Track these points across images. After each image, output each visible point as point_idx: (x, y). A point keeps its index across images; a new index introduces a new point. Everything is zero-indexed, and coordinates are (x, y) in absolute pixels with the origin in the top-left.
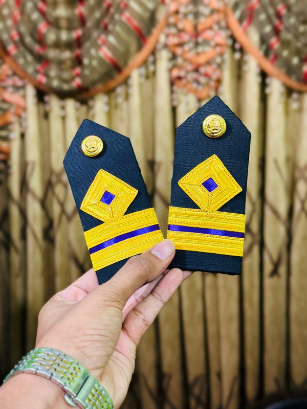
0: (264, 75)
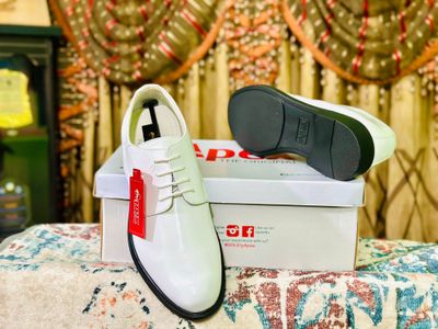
0: (319, 67)
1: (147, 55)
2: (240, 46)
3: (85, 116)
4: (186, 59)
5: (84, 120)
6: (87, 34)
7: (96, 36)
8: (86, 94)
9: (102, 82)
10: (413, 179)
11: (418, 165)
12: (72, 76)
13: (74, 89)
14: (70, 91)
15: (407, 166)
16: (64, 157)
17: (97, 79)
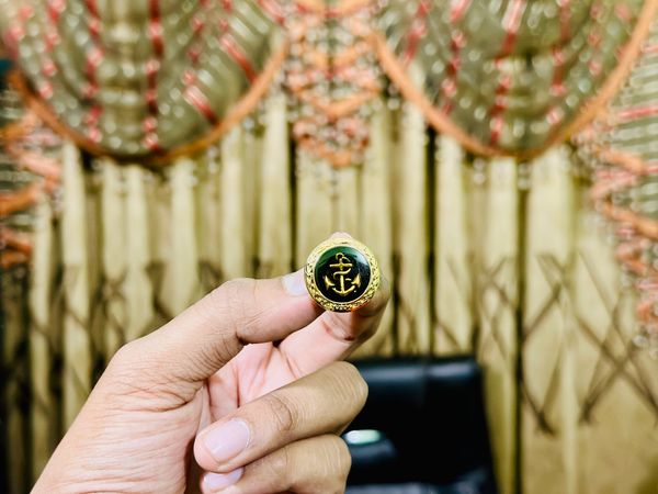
0: (432, 133)
1: (164, 109)
2: (314, 99)
4: (224, 117)
5: (33, 216)
6: (52, 71)
8: (37, 174)
14: (9, 169)
17: (58, 147)
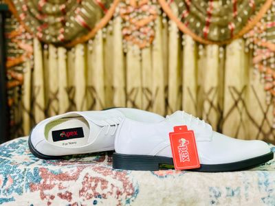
0: (181, 33)
1: (67, 24)
2: (130, 19)
3: (24, 65)
4: (94, 27)
5: (24, 67)
6: (25, 9)
7: (33, 10)
8: (24, 50)
9: (36, 42)
10: (240, 104)
11: (243, 96)
12: (15, 37)
13: (16, 47)
14: (13, 48)
15: (236, 97)
16: (10, 92)
17: (32, 39)
